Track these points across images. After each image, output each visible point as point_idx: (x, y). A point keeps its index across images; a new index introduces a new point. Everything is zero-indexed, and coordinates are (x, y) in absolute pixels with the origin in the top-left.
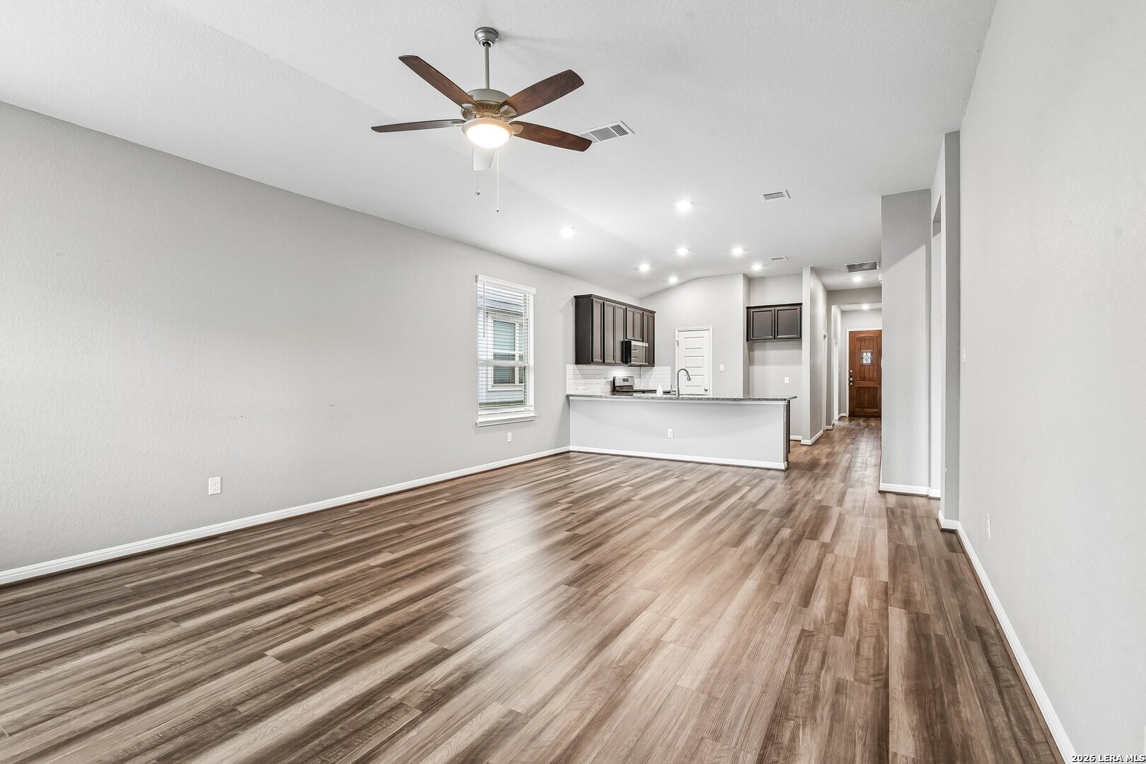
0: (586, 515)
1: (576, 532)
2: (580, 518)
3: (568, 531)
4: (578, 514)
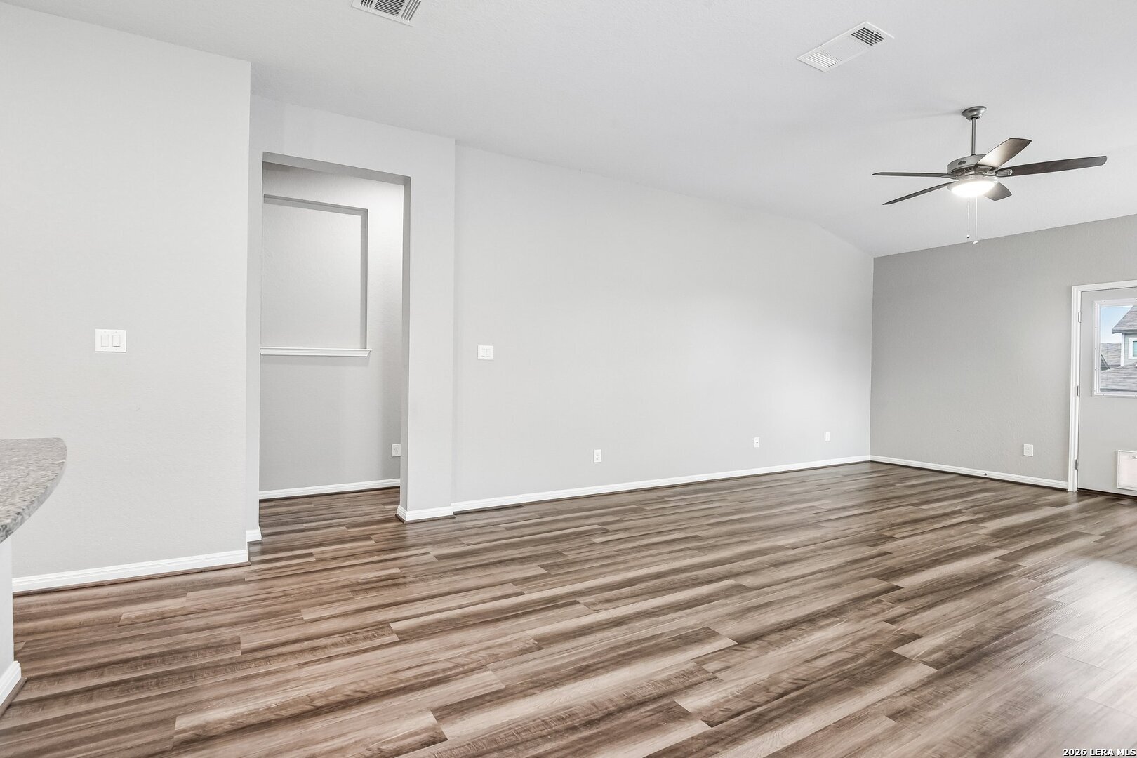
0: (863, 612)
1: (883, 585)
2: (875, 609)
3: (898, 588)
4: (878, 618)
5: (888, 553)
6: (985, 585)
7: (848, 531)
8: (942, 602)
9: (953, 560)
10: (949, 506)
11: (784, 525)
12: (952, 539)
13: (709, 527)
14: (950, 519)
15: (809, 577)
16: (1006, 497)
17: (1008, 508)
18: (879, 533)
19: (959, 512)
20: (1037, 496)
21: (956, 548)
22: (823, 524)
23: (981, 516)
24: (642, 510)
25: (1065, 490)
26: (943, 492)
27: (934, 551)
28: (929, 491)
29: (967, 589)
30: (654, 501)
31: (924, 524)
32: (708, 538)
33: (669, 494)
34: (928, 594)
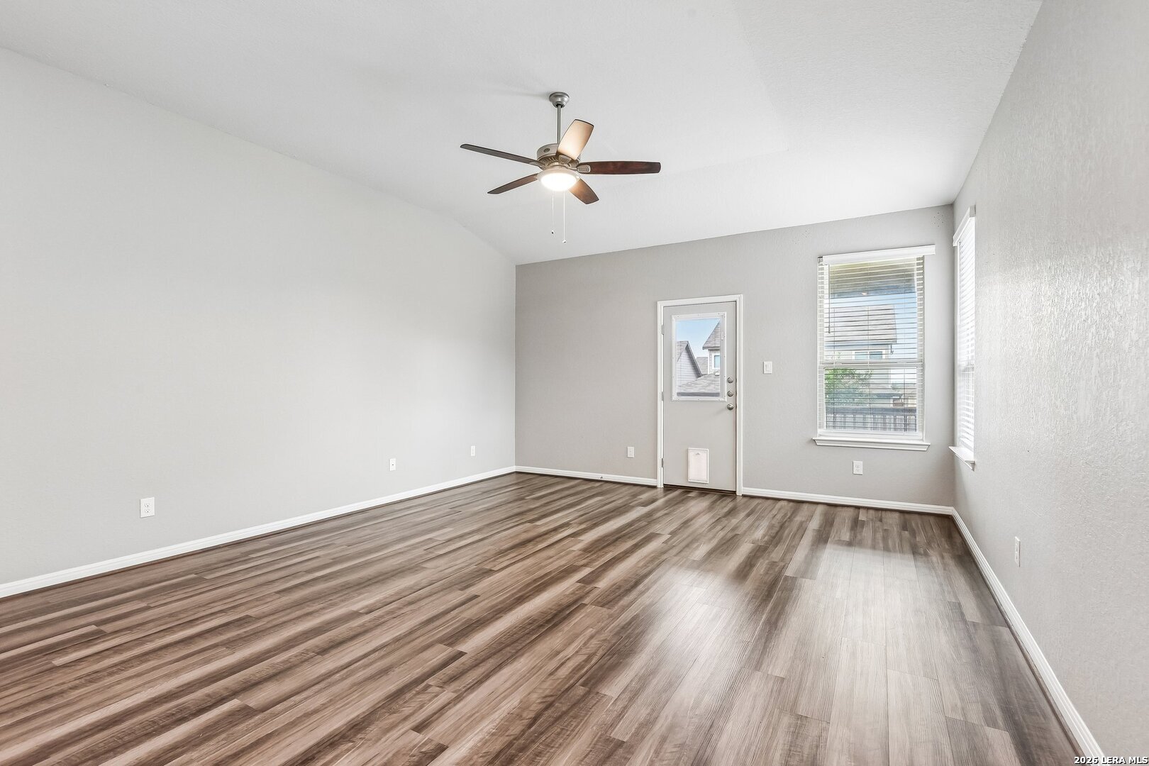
1: (445, 654)
5: (476, 596)
6: (555, 625)
7: (447, 571)
8: (500, 667)
9: (537, 593)
10: (562, 517)
11: (381, 574)
12: (551, 560)
13: (278, 596)
14: (557, 534)
15: (358, 664)
16: (612, 499)
17: (609, 513)
18: (480, 566)
19: (567, 525)
20: (635, 496)
21: (546, 575)
22: (424, 565)
23: (583, 526)
24: (200, 580)
25: (655, 487)
26: (563, 501)
27: (524, 583)
28: (552, 501)
29: (534, 637)
30: (230, 562)
31: (530, 546)
32: (259, 618)
33: (266, 545)
34: (489, 657)
